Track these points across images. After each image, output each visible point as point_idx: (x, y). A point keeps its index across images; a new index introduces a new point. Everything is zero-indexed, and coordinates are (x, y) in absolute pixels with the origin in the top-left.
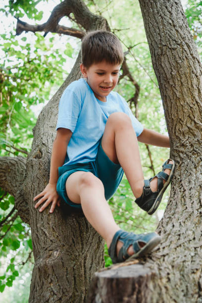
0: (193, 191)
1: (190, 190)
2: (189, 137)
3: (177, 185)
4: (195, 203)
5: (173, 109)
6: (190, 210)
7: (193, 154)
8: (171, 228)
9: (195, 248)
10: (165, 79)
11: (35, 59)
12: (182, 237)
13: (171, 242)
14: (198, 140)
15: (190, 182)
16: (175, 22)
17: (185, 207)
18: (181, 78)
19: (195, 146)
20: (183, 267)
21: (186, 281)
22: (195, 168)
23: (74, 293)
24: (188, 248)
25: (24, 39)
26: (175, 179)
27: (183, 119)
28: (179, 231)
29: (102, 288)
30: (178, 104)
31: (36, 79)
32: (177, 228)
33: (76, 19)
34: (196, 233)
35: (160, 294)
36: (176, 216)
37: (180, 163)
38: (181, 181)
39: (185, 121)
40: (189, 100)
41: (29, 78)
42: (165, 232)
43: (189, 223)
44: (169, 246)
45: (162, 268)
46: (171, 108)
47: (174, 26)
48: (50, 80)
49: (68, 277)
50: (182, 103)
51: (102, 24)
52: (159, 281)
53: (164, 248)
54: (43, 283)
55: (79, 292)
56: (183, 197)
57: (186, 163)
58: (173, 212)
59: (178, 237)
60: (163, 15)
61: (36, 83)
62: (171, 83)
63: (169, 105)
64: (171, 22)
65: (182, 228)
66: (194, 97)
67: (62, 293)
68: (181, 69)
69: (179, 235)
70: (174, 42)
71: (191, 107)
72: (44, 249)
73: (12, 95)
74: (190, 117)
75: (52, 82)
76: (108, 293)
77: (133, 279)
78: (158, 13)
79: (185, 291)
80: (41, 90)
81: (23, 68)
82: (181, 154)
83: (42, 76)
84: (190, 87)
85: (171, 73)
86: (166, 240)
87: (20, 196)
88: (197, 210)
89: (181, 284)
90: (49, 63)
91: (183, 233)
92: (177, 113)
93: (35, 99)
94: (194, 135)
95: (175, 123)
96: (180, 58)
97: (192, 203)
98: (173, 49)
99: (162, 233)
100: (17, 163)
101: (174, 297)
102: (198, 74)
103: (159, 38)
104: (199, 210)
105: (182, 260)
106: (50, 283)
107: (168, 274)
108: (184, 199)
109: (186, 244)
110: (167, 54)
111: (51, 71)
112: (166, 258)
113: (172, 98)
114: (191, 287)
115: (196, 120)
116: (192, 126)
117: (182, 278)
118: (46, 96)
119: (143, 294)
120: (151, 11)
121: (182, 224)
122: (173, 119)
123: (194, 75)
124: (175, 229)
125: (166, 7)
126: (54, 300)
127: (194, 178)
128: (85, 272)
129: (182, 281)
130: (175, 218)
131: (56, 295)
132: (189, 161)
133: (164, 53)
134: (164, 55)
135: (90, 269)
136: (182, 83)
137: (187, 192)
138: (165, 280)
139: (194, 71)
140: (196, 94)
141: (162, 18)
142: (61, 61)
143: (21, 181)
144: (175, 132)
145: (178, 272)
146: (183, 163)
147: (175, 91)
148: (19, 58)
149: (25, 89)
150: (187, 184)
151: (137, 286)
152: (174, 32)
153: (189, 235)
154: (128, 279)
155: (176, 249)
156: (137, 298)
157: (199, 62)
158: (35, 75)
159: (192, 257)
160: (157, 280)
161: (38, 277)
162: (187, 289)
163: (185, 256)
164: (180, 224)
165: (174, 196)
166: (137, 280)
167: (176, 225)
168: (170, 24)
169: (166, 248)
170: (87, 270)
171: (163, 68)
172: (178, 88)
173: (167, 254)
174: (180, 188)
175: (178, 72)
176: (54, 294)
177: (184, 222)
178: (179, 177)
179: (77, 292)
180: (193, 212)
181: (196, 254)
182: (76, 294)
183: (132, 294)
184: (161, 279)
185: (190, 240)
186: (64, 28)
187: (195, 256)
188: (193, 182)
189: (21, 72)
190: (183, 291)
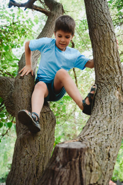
0: (107, 104)
1: (106, 103)
2: (106, 75)
3: (99, 100)
4: (108, 111)
5: (99, 59)
6: (105, 114)
7: (108, 84)
8: (95, 123)
9: (108, 135)
10: (96, 42)
11: (17, 22)
12: (101, 128)
13: (95, 131)
14: (111, 77)
15: (105, 99)
16: (103, 11)
17: (103, 112)
18: (105, 42)
19: (109, 80)
20: (101, 144)
21: (103, 152)
22: (109, 92)
23: (38, 154)
24: (104, 134)
25: (12, 10)
26: (98, 97)
27: (104, 65)
28: (100, 125)
29: (60, 153)
30: (102, 56)
31: (17, 34)
32: (98, 124)
33: (45, 2)
34: (108, 126)
35: (91, 158)
36: (98, 117)
37: (101, 88)
38: (101, 98)
39: (105, 66)
40: (108, 55)
41: (12, 33)
42: (92, 125)
43: (104, 121)
44: (94, 133)
45: (91, 144)
46: (98, 58)
47: (103, 13)
48: (24, 35)
49: (36, 145)
50: (104, 56)
51: (60, 7)
52: (90, 151)
53: (91, 134)
54: (22, 147)
55: (41, 153)
56: (102, 107)
57: (104, 89)
58: (96, 115)
59: (99, 128)
60: (97, 6)
61: (16, 36)
62: (99, 44)
63: (97, 56)
64: (101, 10)
65: (101, 124)
66: (111, 53)
67: (32, 154)
68: (105, 37)
69: (100, 127)
70: (102, 22)
71: (109, 59)
72: (23, 129)
73: (2, 42)
74: (108, 64)
75: (26, 37)
76: (64, 156)
77: (78, 149)
78: (94, 4)
79: (102, 157)
80: (19, 40)
81: (9, 27)
82: (101, 84)
83: (20, 32)
84: (109, 47)
85: (99, 39)
86: (92, 130)
87: (8, 99)
88: (109, 115)
89: (100, 153)
90: (24, 26)
91: (102, 127)
92: (101, 61)
93: (15, 45)
94: (109, 74)
95: (99, 66)
96: (105, 31)
97: (107, 111)
98: (101, 25)
99: (90, 126)
100: (6, 80)
101: (97, 160)
102: (114, 41)
103: (94, 19)
104: (110, 115)
105: (101, 141)
106: (26, 148)
107: (95, 148)
108: (102, 108)
109: (103, 132)
110: (98, 28)
111: (26, 30)
112: (93, 139)
113: (99, 53)
114: (105, 155)
115: (111, 66)
116: (108, 69)
117: (101, 150)
118: (21, 44)
119: (82, 157)
120: (91, 3)
121: (101, 122)
122: (98, 64)
123: (111, 41)
124: (97, 124)
125: (99, 2)
126: (28, 156)
127: (108, 97)
128: (45, 143)
129: (100, 152)
130: (97, 118)
131: (29, 154)
132: (106, 88)
133: (96, 27)
134: (96, 28)
135: (47, 142)
136: (105, 45)
137: (104, 105)
138: (93, 151)
139: (112, 39)
140: (112, 51)
141: (96, 7)
142: (31, 25)
143: (8, 91)
144: (99, 72)
145: (99, 147)
146: (102, 88)
147: (101, 49)
148: (8, 21)
149: (10, 39)
150: (104, 100)
151: (79, 153)
152: (102, 16)
153: (104, 128)
154: (75, 149)
155: (98, 135)
156: (79, 160)
157: (114, 34)
158: (16, 32)
159: (106, 139)
160: (89, 151)
161: (19, 144)
162: (103, 156)
163: (102, 139)
164: (100, 122)
165: (97, 106)
166: (80, 150)
167: (98, 122)
168: (101, 11)
169: (93, 134)
170: (46, 142)
171: (95, 36)
172: (102, 48)
173: (93, 137)
174: (100, 102)
175: (103, 38)
176: (28, 153)
177: (102, 121)
178: (100, 96)
179: (40, 153)
180: (107, 115)
181: (108, 138)
182: (40, 154)
183: (77, 157)
184: (91, 150)
185: (105, 131)
186: (36, 7)
187: (107, 139)
188: (108, 99)
189: (8, 29)
190: (101, 157)
